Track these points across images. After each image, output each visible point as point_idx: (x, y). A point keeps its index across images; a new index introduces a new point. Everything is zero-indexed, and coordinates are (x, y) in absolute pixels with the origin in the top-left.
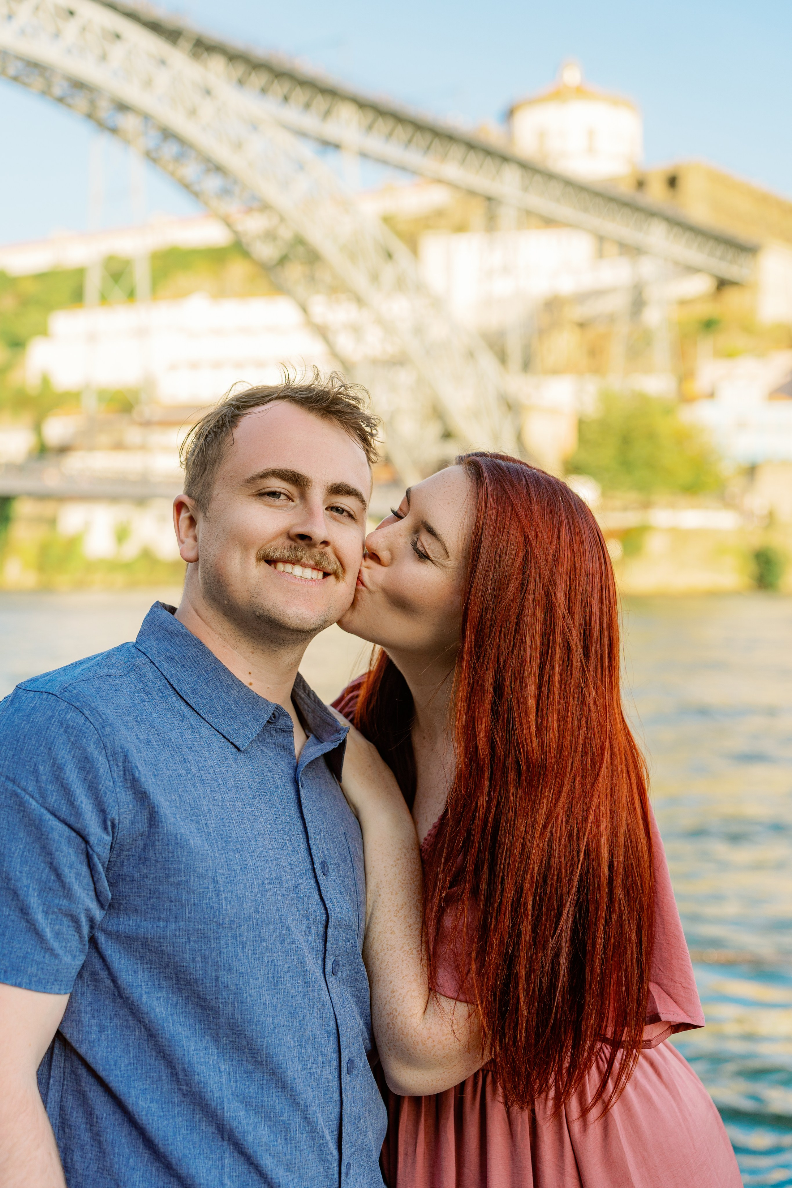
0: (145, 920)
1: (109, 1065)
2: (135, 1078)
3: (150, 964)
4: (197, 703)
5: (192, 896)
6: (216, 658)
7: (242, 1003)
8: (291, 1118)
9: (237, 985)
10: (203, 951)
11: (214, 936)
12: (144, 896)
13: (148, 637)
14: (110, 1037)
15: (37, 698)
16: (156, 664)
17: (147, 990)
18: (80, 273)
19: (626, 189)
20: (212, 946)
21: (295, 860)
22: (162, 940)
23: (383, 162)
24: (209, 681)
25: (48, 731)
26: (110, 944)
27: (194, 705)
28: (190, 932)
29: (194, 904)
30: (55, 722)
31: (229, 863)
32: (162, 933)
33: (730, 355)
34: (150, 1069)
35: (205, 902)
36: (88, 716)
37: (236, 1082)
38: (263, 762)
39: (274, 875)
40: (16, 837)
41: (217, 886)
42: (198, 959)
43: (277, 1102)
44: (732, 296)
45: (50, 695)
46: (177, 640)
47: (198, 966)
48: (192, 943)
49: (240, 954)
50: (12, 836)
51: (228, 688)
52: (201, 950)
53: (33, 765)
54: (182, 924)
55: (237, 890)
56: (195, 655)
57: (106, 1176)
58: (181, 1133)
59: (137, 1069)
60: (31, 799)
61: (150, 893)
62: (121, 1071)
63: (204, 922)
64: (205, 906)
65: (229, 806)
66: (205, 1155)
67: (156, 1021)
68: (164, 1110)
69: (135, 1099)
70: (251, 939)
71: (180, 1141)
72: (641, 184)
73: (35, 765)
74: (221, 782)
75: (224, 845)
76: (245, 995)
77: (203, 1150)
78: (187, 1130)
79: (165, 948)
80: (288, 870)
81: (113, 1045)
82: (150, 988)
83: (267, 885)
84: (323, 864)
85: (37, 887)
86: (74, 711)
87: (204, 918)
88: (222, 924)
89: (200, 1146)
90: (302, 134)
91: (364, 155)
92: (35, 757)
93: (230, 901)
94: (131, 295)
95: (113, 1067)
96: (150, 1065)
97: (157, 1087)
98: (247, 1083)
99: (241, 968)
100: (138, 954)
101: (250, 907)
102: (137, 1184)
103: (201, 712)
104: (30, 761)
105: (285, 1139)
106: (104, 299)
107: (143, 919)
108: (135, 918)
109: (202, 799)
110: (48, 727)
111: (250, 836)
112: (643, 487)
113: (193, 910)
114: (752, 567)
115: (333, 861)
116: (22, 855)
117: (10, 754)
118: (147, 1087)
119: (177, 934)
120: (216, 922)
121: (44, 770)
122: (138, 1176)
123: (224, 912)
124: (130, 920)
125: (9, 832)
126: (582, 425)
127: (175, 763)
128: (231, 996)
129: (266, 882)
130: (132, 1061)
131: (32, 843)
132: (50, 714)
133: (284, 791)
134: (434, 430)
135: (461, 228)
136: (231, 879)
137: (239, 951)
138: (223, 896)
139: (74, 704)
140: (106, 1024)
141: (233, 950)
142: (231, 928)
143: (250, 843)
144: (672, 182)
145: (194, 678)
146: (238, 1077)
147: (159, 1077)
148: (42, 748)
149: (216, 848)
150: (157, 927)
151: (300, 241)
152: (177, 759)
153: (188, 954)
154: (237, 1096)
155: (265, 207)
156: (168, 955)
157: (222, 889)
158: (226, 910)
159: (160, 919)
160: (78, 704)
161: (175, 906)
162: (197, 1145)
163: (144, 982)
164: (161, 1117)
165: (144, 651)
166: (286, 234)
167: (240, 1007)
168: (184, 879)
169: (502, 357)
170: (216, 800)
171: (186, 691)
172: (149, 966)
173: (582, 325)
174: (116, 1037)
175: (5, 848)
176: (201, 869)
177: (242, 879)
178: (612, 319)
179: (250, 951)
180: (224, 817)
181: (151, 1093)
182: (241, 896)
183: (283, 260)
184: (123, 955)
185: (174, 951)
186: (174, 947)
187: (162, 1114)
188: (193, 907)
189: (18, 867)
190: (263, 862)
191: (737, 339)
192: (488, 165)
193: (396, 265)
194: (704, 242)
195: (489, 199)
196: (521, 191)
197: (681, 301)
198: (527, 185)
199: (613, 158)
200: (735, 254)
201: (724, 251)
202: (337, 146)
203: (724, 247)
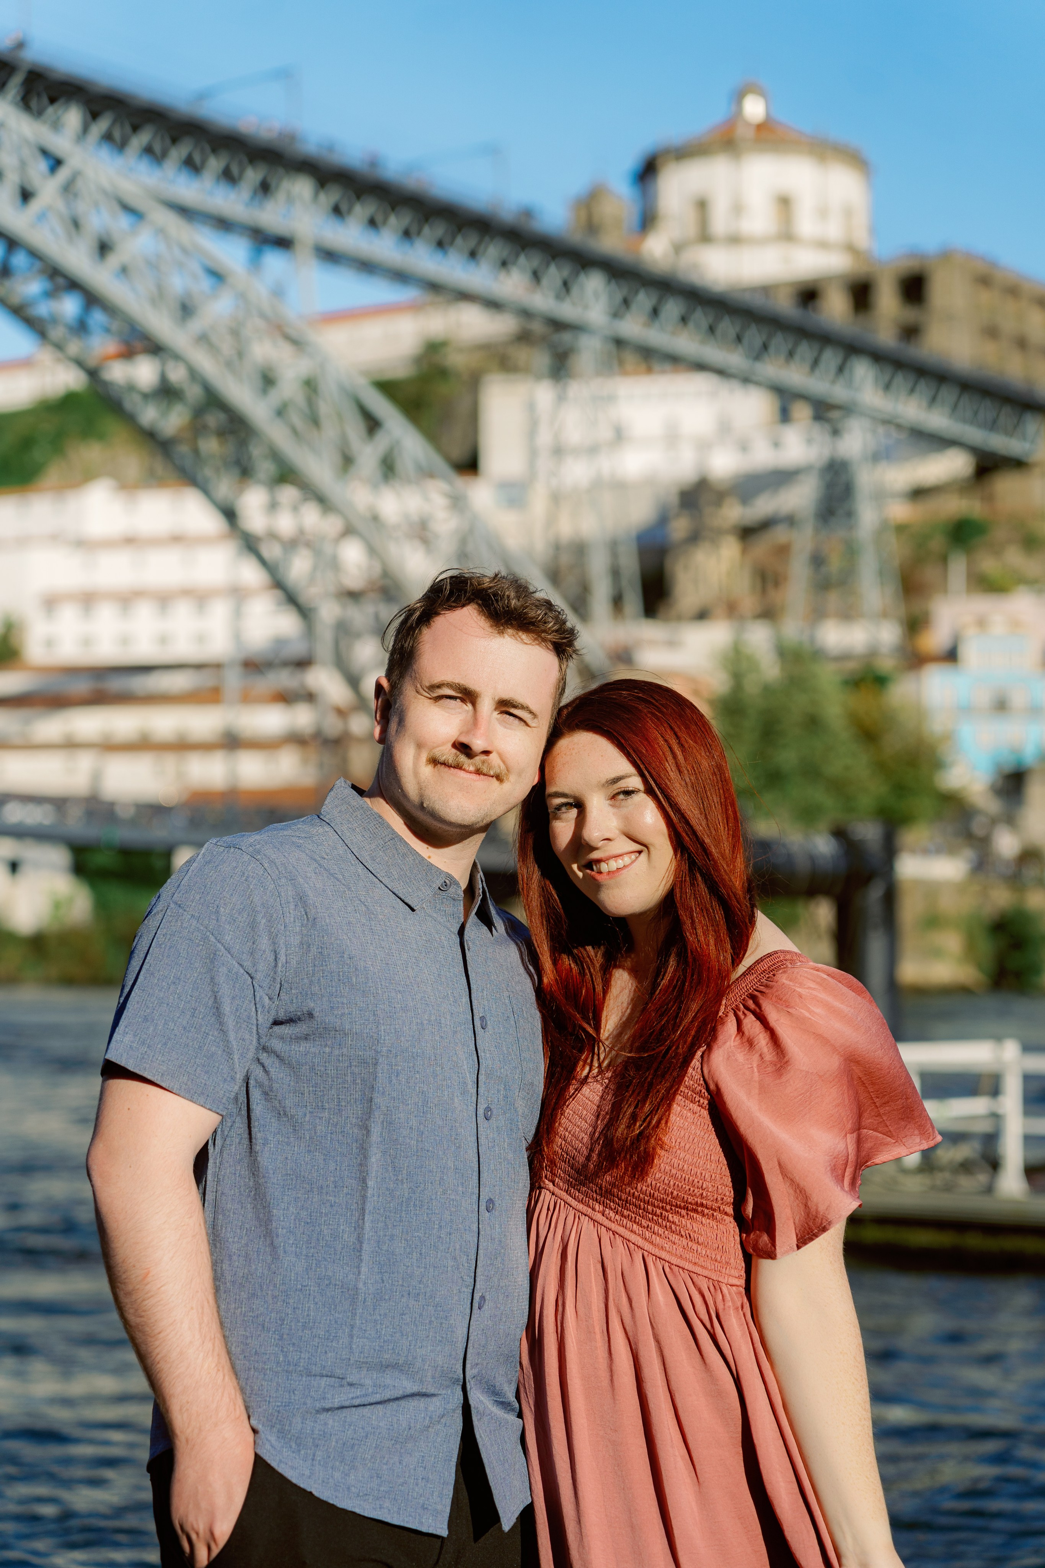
0: (314, 1047)
1: (269, 1173)
2: (290, 1187)
3: (316, 1087)
4: (374, 868)
5: (354, 1026)
6: (393, 830)
7: (390, 1123)
8: (427, 1236)
9: (388, 1107)
10: (363, 1074)
11: (372, 1062)
12: (312, 1027)
13: (331, 810)
14: (272, 1149)
15: (225, 852)
16: (339, 833)
17: (311, 1110)
20: (371, 1071)
21: (455, 1010)
22: (327, 1064)
24: (386, 849)
25: (232, 879)
26: (283, 1068)
27: (371, 869)
28: (352, 1058)
29: (356, 1033)
30: (238, 872)
31: (390, 1000)
32: (327, 1058)
33: (991, 586)
34: (303, 1181)
35: (365, 1031)
36: (267, 868)
37: (379, 1197)
38: (431, 924)
39: (433, 1018)
40: (192, 966)
41: (377, 1019)
42: (359, 1081)
43: (415, 1219)
44: (1003, 483)
45: (237, 849)
46: (358, 813)
47: (357, 1087)
48: (353, 1068)
49: (394, 1081)
50: (189, 964)
51: (404, 856)
52: (361, 1074)
53: (216, 906)
54: (345, 1050)
55: (396, 1025)
56: (374, 827)
57: (250, 1280)
58: (324, 1239)
59: (292, 1180)
60: (211, 936)
61: (318, 1025)
62: (277, 1180)
63: (364, 1049)
64: (365, 1035)
65: (395, 955)
66: (345, 1261)
67: (315, 1138)
68: (312, 1218)
69: (286, 1205)
70: (406, 1069)
71: (322, 1246)
73: (218, 907)
74: (389, 934)
75: (387, 985)
76: (394, 1117)
77: (343, 1257)
78: (331, 1237)
79: (329, 1071)
80: (448, 1017)
81: (274, 1157)
82: (315, 1109)
83: (425, 1025)
84: (482, 1018)
85: (203, 1011)
86: (255, 863)
87: (364, 1046)
88: (380, 1052)
89: (341, 1253)
92: (218, 900)
93: (388, 1033)
95: (271, 1175)
96: (304, 1177)
97: (308, 1197)
98: (389, 1199)
99: (393, 1093)
100: (305, 1078)
101: (408, 1041)
102: (278, 1286)
103: (378, 875)
104: (213, 903)
105: (421, 1254)
107: (312, 1045)
108: (305, 1045)
109: (369, 944)
110: (232, 876)
111: (413, 982)
113: (355, 1038)
115: (492, 1018)
116: (195, 981)
117: (198, 897)
118: (300, 1195)
119: (341, 1059)
120: (374, 1050)
121: (224, 912)
122: (279, 1280)
123: (382, 1042)
124: (300, 1047)
125: (187, 961)
127: (347, 913)
128: (382, 1116)
129: (425, 1022)
130: (289, 1172)
131: (205, 973)
132: (235, 865)
133: (450, 951)
136: (391, 1014)
137: (393, 1078)
138: (382, 1028)
139: (255, 857)
140: (270, 1138)
141: (388, 1076)
142: (388, 1056)
143: (412, 988)
144: (916, 287)
145: (373, 846)
146: (381, 1193)
147: (311, 1188)
148: (224, 893)
149: (380, 986)
150: (324, 1052)
152: (349, 908)
153: (349, 1077)
154: (378, 1209)
156: (332, 1078)
157: (382, 1022)
158: (384, 1040)
159: (326, 1046)
160: (259, 857)
161: (340, 1034)
162: (339, 1252)
163: (310, 1103)
164: (308, 1223)
165: (328, 821)
167: (388, 1127)
168: (346, 1011)
170: (383, 948)
171: (365, 857)
172: (314, 1089)
173: (748, 532)
174: (277, 1151)
175: (181, 973)
176: (362, 1003)
177: (402, 1016)
179: (403, 1079)
180: (390, 962)
181: (303, 1202)
182: (399, 1030)
184: (293, 1078)
185: (337, 1074)
186: (337, 1071)
187: (309, 1221)
188: (355, 1036)
189: (190, 991)
190: (424, 1005)
191: (1014, 557)
192: (554, 274)
193: (382, 442)
194: (948, 394)
195: (558, 325)
196: (616, 315)
197: (918, 493)
198: (626, 302)
199: (823, 245)
200: (1006, 415)
201: (987, 409)
202: (283, 243)
203: (988, 403)
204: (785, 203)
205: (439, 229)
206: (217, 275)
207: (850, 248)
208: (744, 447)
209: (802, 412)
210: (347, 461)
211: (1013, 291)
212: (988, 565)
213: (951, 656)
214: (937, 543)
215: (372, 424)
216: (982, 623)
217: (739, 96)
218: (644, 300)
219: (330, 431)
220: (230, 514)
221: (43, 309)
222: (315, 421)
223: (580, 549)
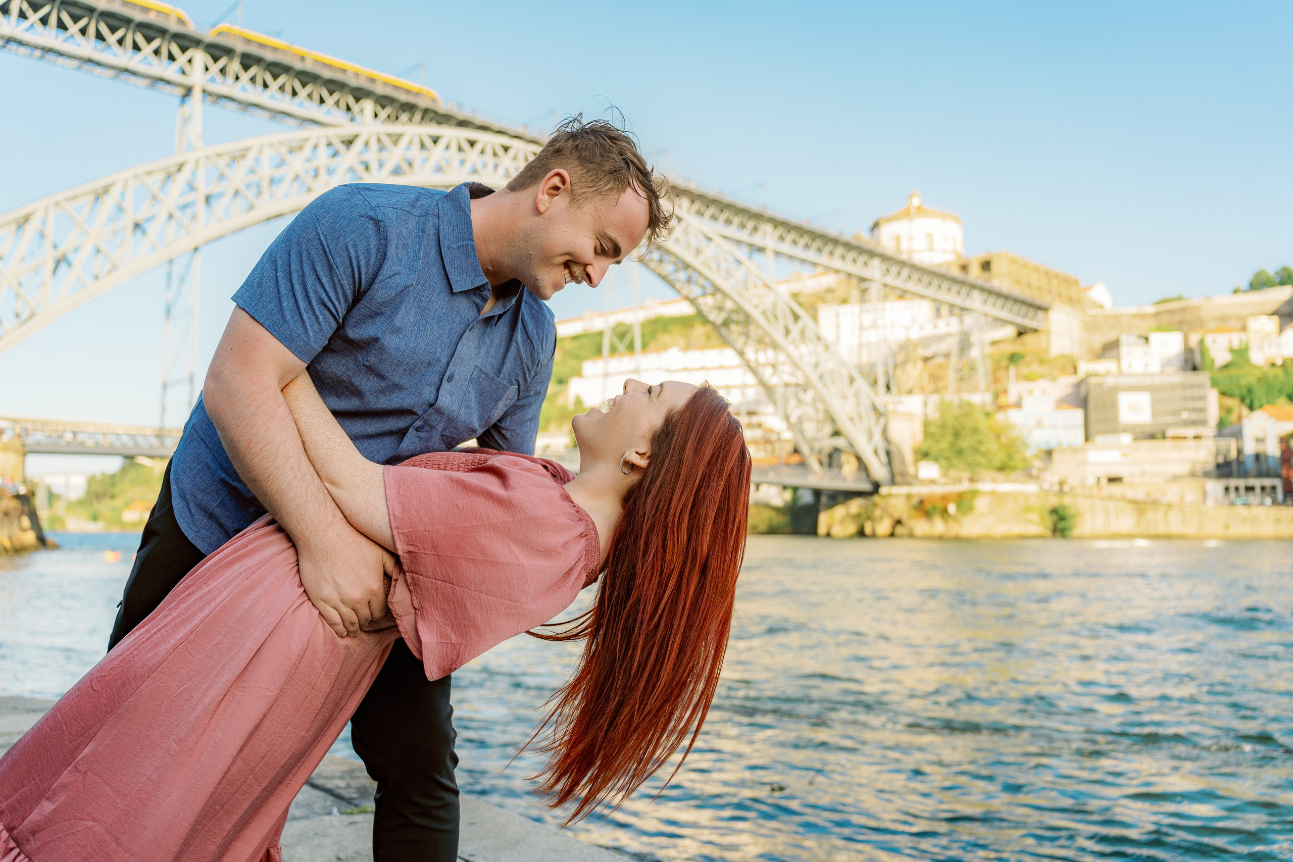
18: (600, 334)
19: (956, 272)
23: (791, 257)
33: (1028, 378)
44: (1028, 339)
72: (964, 268)
90: (739, 242)
91: (777, 254)
94: (631, 348)
106: (613, 350)
112: (972, 466)
114: (1049, 520)
126: (926, 424)
134: (828, 429)
135: (844, 301)
144: (986, 266)
151: (739, 309)
155: (717, 290)
166: (729, 305)
169: (874, 383)
173: (926, 360)
178: (947, 356)
183: (726, 324)
191: (1035, 368)
192: (861, 259)
193: (800, 323)
194: (1009, 304)
195: (862, 280)
196: (884, 275)
197: (994, 343)
198: (888, 271)
199: (945, 252)
200: (1031, 312)
201: (1024, 309)
202: (761, 250)
203: (1024, 307)
204: (930, 236)
205: (818, 243)
206: (739, 262)
207: (955, 252)
208: (922, 328)
209: (956, 311)
210: (787, 332)
211: (1025, 266)
212: (1025, 370)
213: (1018, 405)
214: (1004, 363)
215: (796, 317)
216: (1031, 392)
217: (910, 197)
218: (894, 269)
219: (781, 321)
220: (741, 353)
221: (673, 277)
222: (776, 317)
223: (873, 366)
